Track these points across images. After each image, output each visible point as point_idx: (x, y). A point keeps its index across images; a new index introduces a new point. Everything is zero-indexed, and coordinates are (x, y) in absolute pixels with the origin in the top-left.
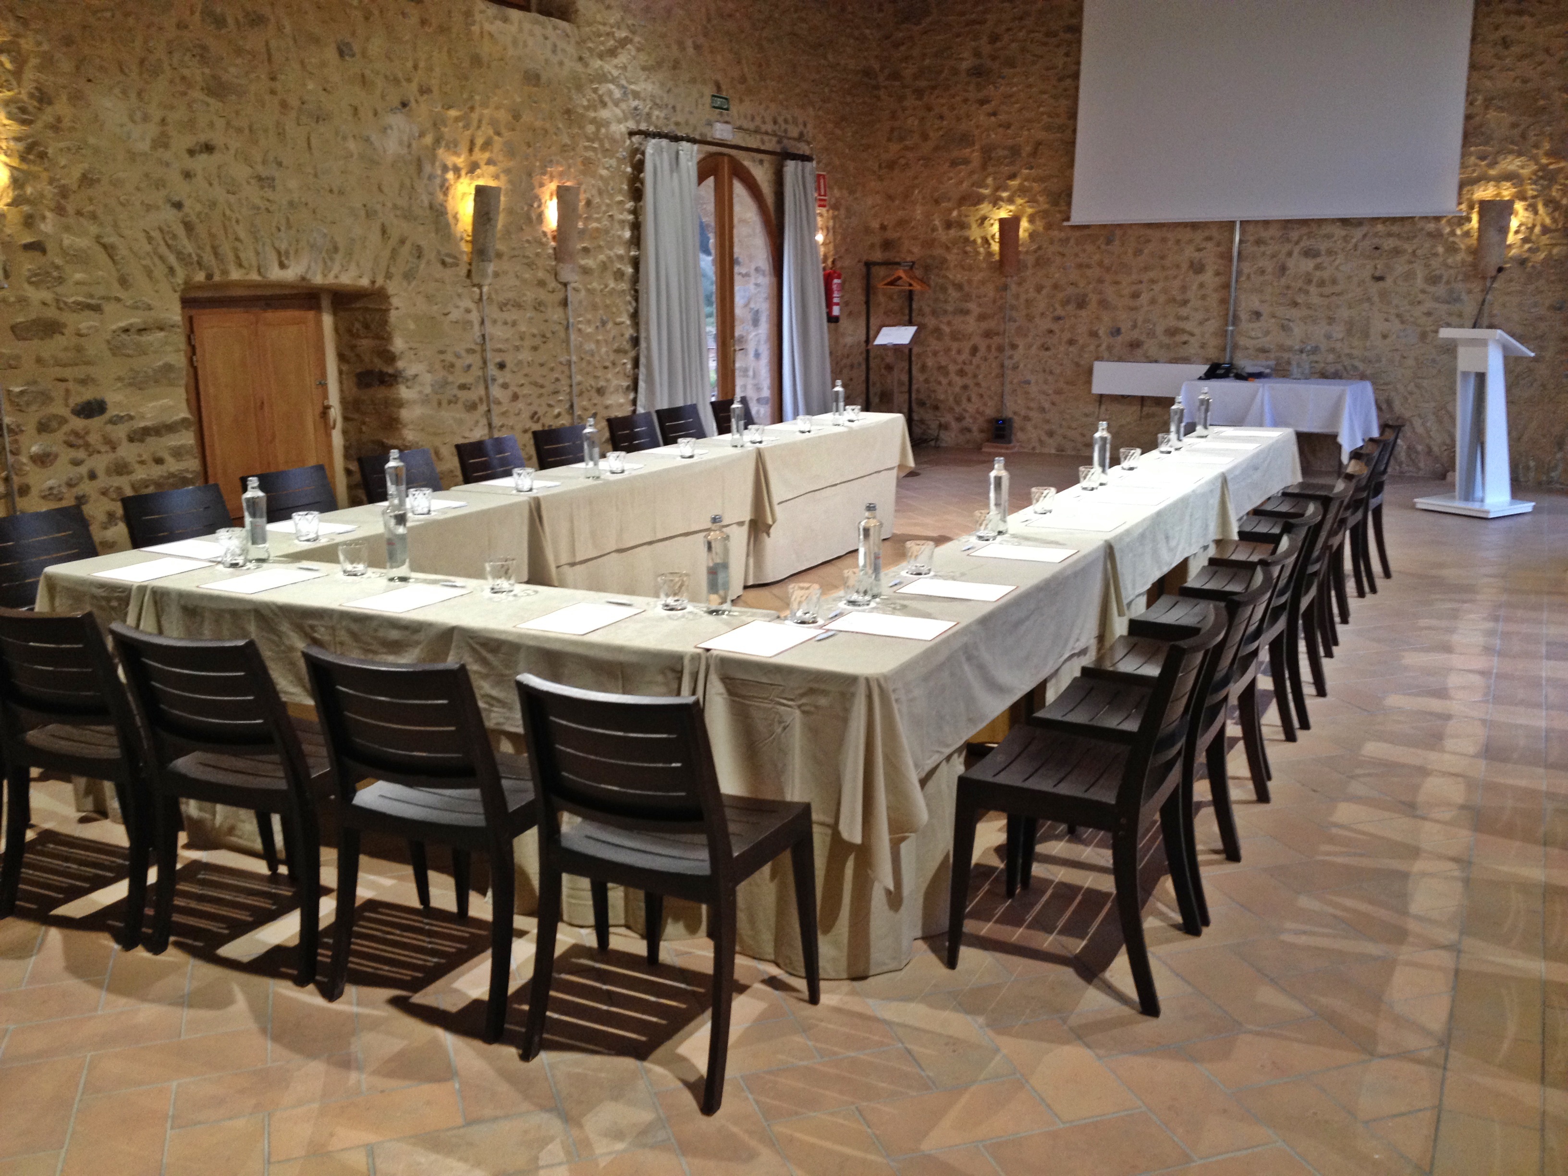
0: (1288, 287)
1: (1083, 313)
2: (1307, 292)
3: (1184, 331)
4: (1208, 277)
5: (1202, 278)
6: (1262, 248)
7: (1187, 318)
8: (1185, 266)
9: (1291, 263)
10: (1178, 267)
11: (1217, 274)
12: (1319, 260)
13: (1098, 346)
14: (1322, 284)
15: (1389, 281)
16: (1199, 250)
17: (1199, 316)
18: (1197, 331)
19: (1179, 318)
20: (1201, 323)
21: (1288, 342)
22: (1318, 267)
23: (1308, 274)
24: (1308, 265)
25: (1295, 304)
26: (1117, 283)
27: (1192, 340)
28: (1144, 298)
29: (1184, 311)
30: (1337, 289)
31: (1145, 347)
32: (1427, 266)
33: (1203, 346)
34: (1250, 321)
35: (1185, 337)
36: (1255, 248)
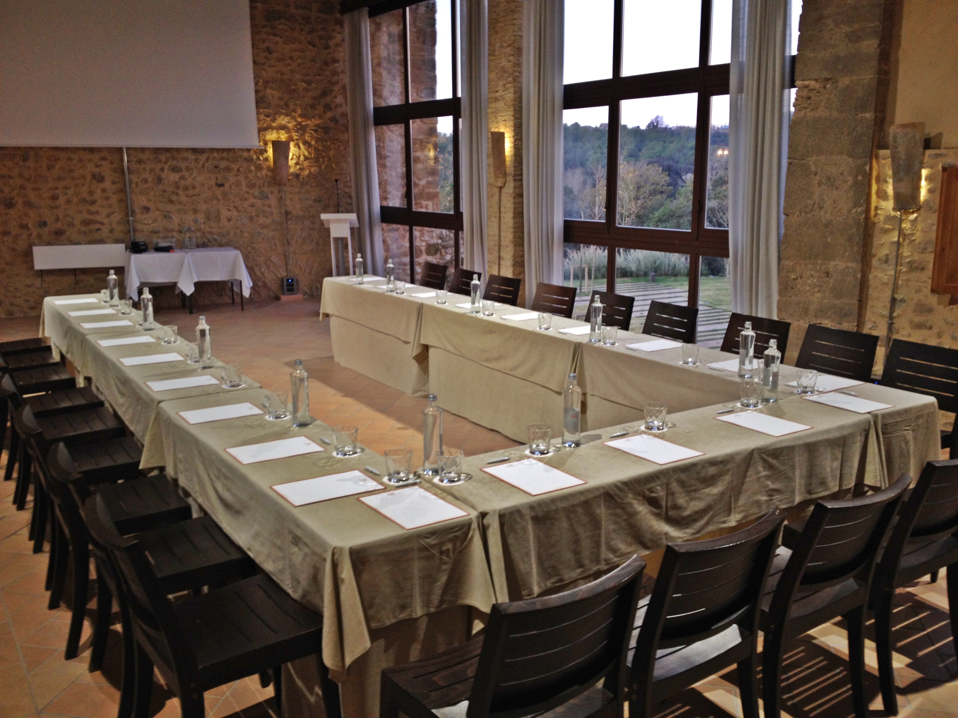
0: (165, 191)
1: (12, 212)
2: (178, 194)
3: (96, 222)
4: (107, 184)
5: (102, 185)
6: (143, 166)
7: (97, 213)
8: (89, 177)
9: (164, 175)
10: (84, 177)
11: (114, 183)
12: (181, 174)
13: (30, 235)
14: (186, 188)
16: (97, 166)
17: (105, 212)
18: (106, 221)
19: (92, 213)
20: (108, 216)
21: (171, 226)
22: (182, 178)
23: (176, 182)
24: (174, 177)
25: (171, 202)
26: (37, 189)
27: (103, 227)
28: (62, 200)
29: (93, 208)
30: (197, 191)
31: (68, 233)
32: (246, 177)
33: (112, 231)
34: (142, 213)
35: (98, 226)
36: (138, 166)
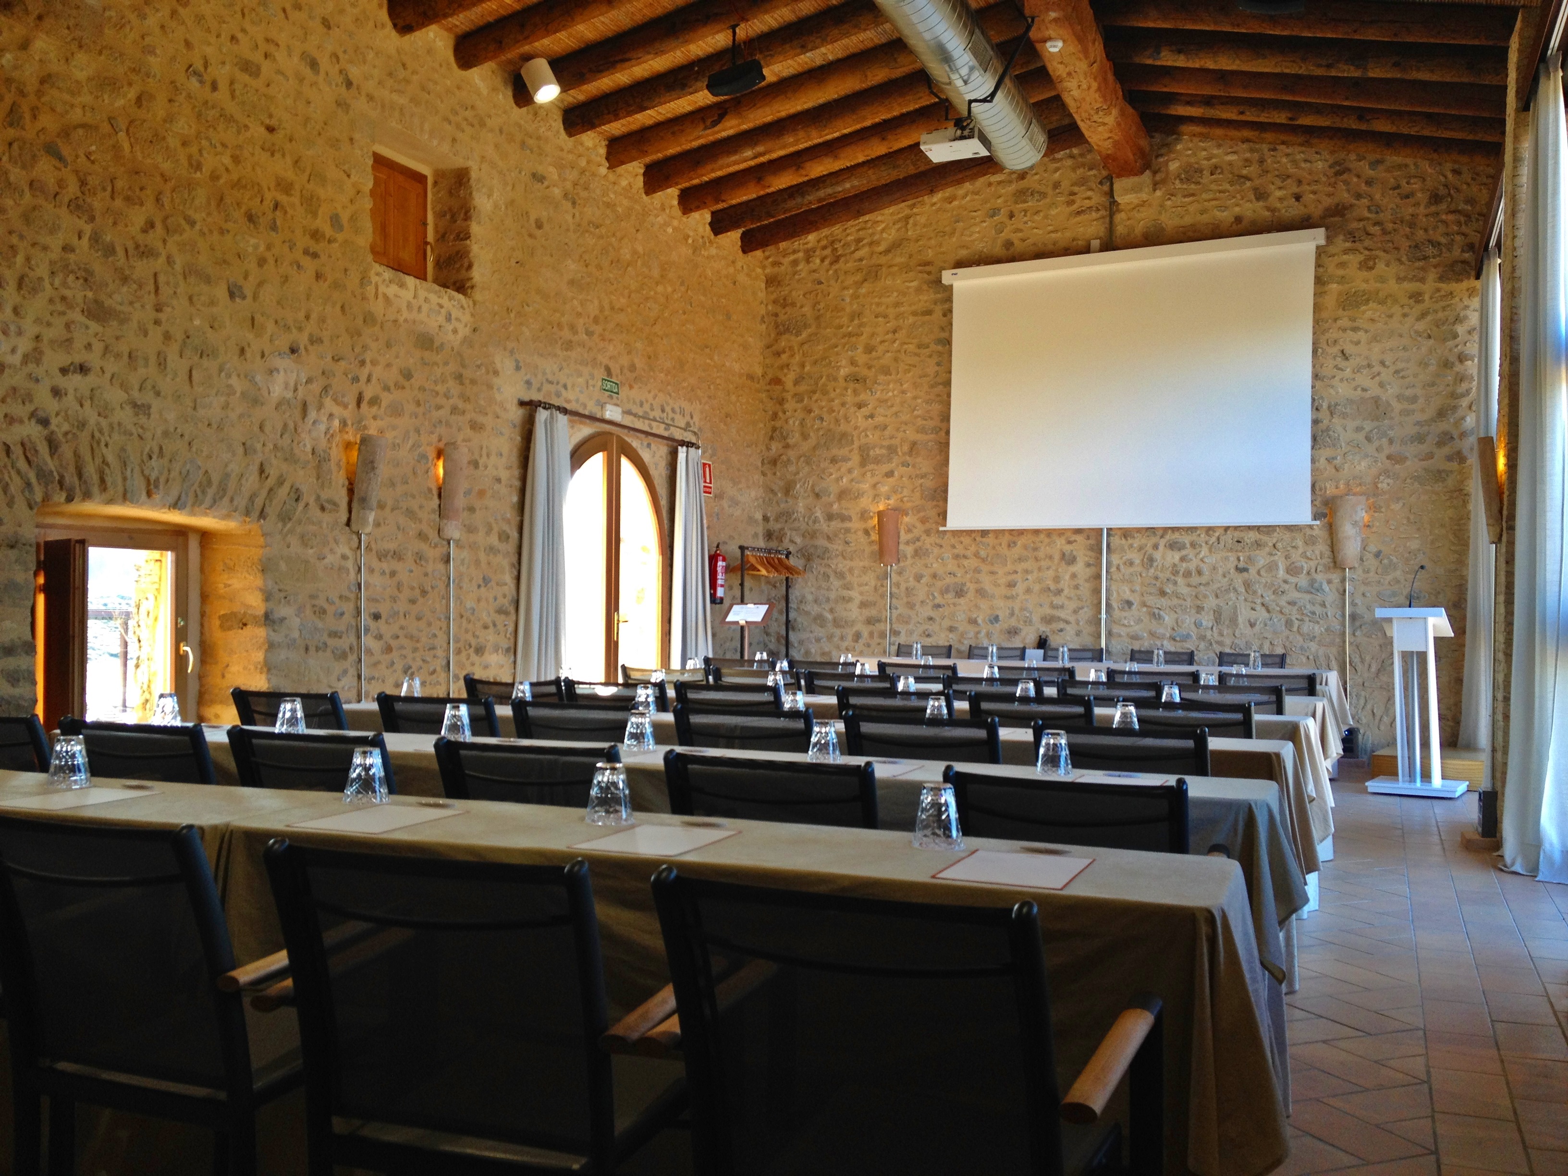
0: (1156, 578)
1: (962, 601)
2: (1175, 583)
3: (1059, 619)
4: (1079, 567)
5: (1073, 569)
6: (1130, 541)
7: (1062, 607)
8: (1057, 557)
9: (1157, 555)
10: (1051, 557)
11: (1088, 565)
12: (1184, 552)
13: (978, 633)
14: (1188, 574)
15: (1253, 571)
16: (1070, 542)
17: (1072, 605)
18: (1071, 619)
19: (1053, 607)
20: (1075, 612)
21: (1161, 631)
22: (1183, 559)
23: (1175, 565)
24: (1174, 557)
25: (1163, 593)
26: (992, 573)
27: (1068, 628)
28: (1020, 588)
29: (1057, 601)
30: (1204, 579)
31: (1023, 633)
32: (1287, 557)
33: (1078, 633)
34: (1122, 609)
35: (1061, 625)
36: (1124, 541)
